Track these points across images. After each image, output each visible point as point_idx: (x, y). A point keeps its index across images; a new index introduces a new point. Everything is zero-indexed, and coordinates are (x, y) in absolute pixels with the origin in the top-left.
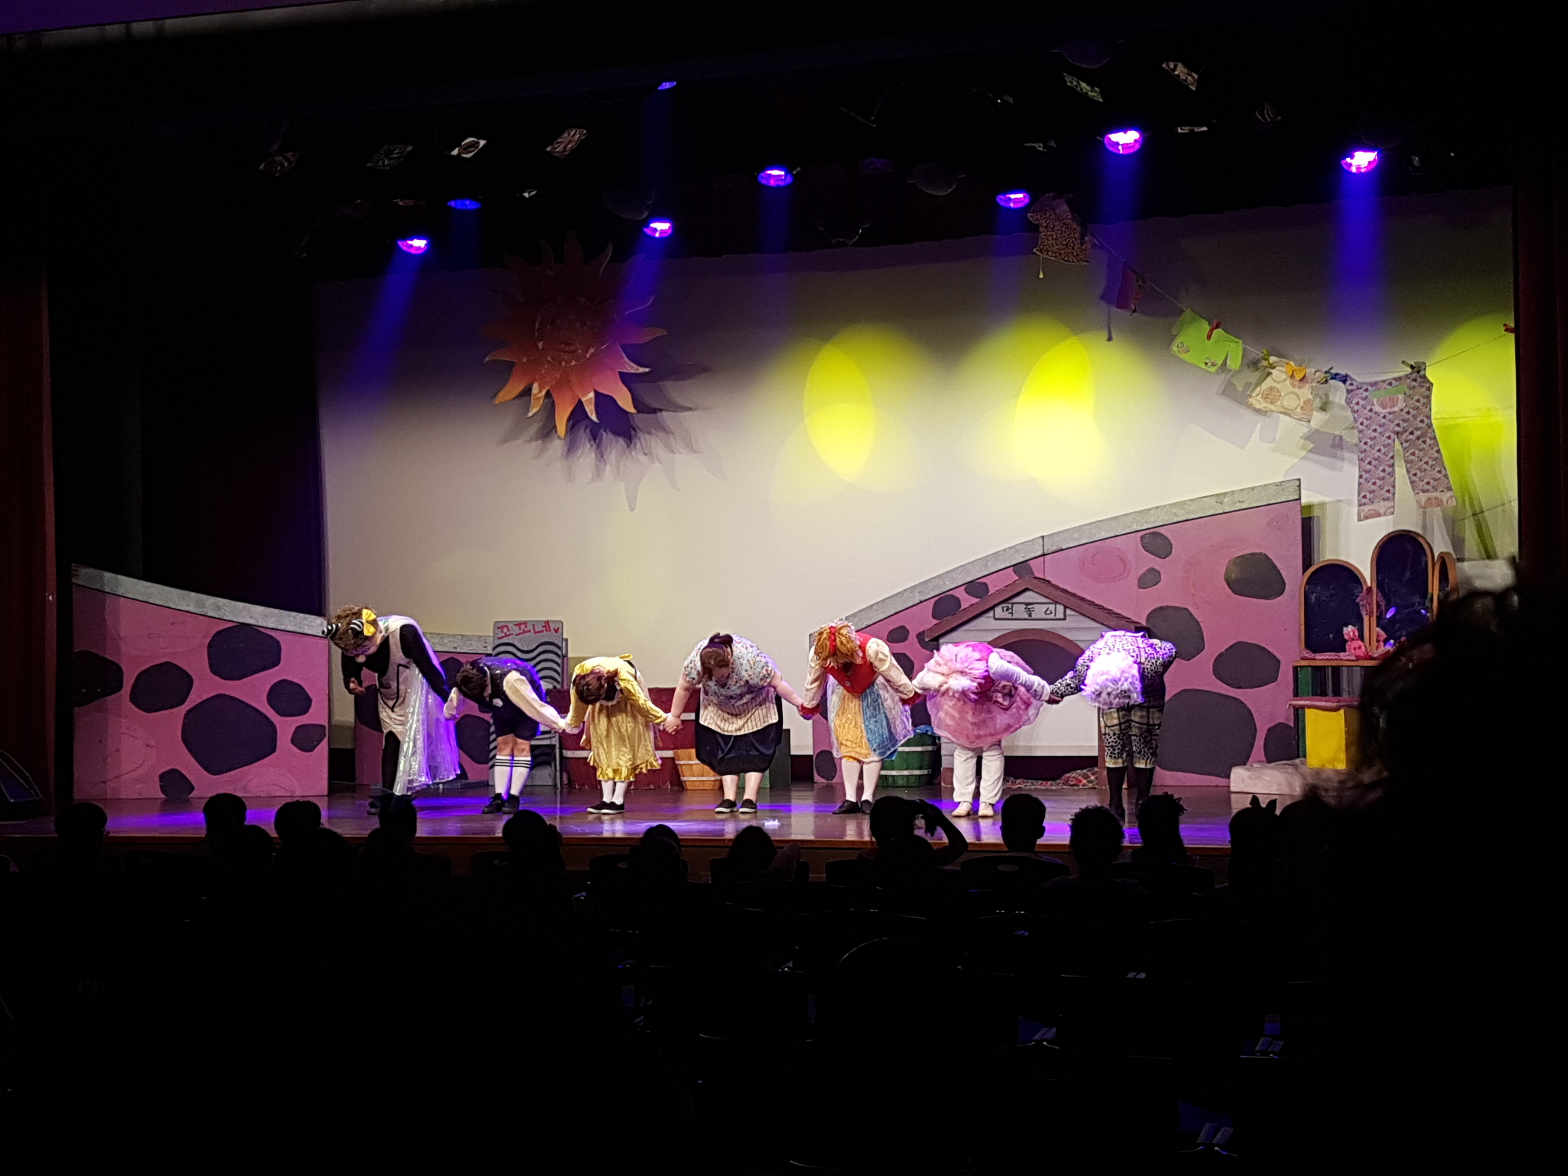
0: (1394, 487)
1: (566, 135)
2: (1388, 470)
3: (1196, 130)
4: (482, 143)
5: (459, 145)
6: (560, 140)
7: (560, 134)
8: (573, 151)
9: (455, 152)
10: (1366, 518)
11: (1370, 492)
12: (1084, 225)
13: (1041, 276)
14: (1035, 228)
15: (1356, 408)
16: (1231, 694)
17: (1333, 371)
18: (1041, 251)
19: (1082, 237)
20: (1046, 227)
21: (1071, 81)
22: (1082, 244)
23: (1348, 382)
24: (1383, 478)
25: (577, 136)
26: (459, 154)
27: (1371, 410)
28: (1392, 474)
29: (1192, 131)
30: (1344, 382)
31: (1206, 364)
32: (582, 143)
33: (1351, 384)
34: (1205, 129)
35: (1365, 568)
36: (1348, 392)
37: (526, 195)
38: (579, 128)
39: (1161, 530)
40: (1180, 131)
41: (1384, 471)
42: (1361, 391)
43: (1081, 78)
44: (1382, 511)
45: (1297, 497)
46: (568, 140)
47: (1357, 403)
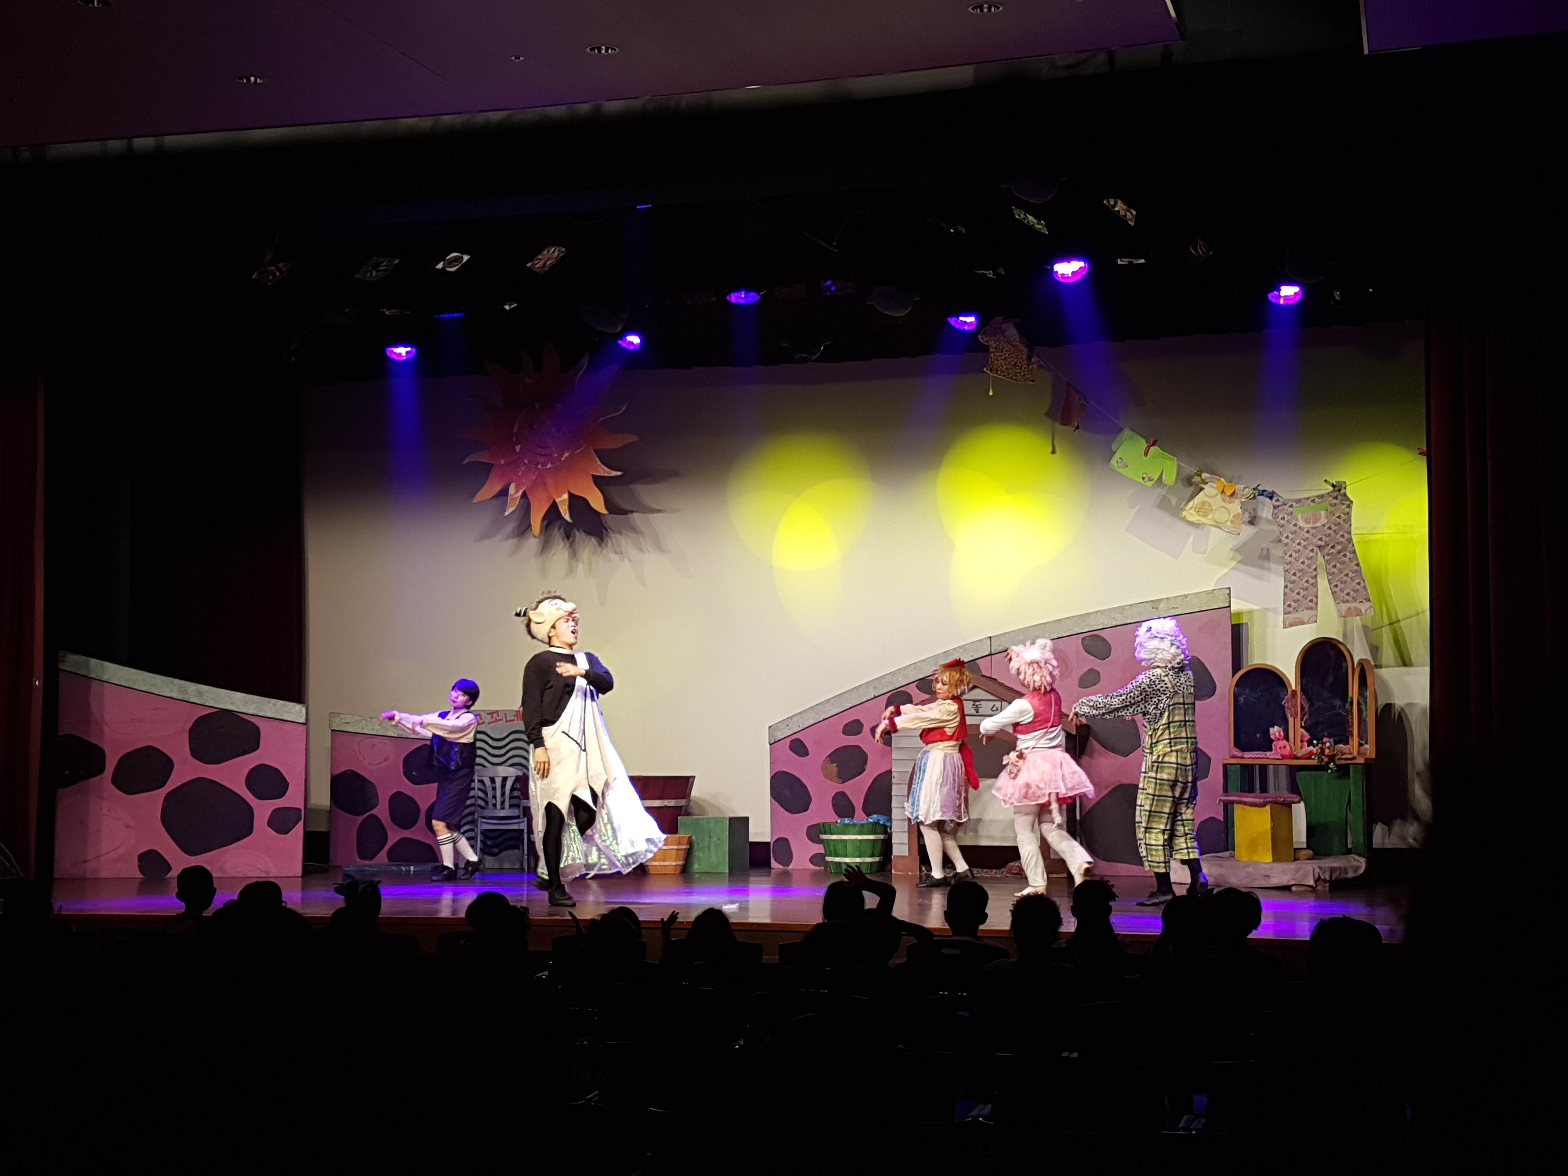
0: (1317, 597)
1: (545, 252)
2: (1311, 581)
3: (1135, 262)
4: (466, 258)
5: (444, 259)
6: (540, 257)
7: (539, 251)
8: (553, 267)
9: (440, 266)
10: (1291, 625)
11: (1295, 601)
12: (1030, 347)
13: (991, 394)
14: (986, 349)
15: (1282, 522)
17: (1260, 489)
18: (991, 370)
19: (1029, 358)
20: (996, 348)
21: (1019, 214)
22: (1028, 365)
23: (1275, 498)
24: (1307, 589)
25: (556, 254)
26: (443, 268)
27: (1295, 525)
28: (1315, 585)
29: (1131, 263)
30: (1271, 498)
31: (1143, 478)
32: (560, 261)
33: (1278, 500)
34: (1143, 261)
35: (1290, 672)
36: (1275, 507)
37: (507, 307)
38: (558, 246)
39: (1101, 633)
40: (1119, 262)
41: (1307, 581)
42: (1287, 507)
43: (1028, 211)
44: (1306, 621)
45: (1227, 605)
46: (547, 256)
47: (1283, 518)
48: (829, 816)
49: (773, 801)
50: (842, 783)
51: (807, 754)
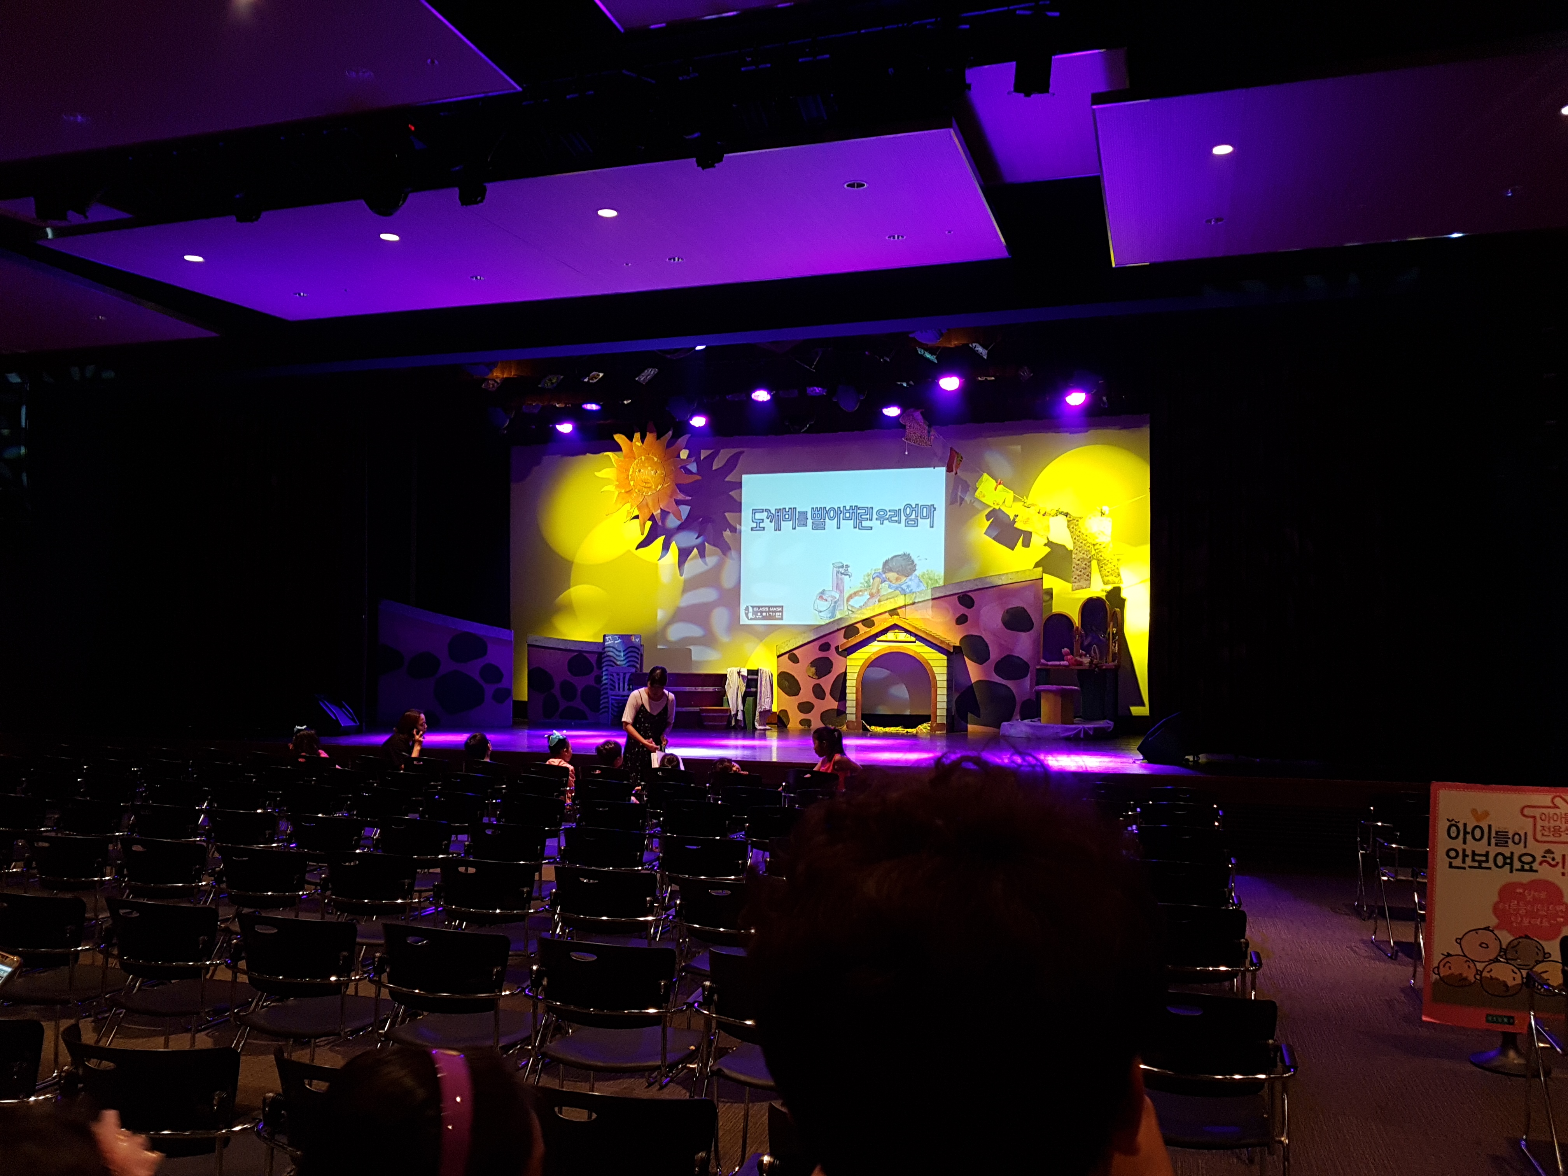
10: (1076, 589)
11: (1078, 576)
13: (906, 453)
14: (904, 427)
16: (1003, 683)
35: (1076, 618)
39: (970, 594)
40: (979, 379)
43: (926, 350)
44: (1084, 586)
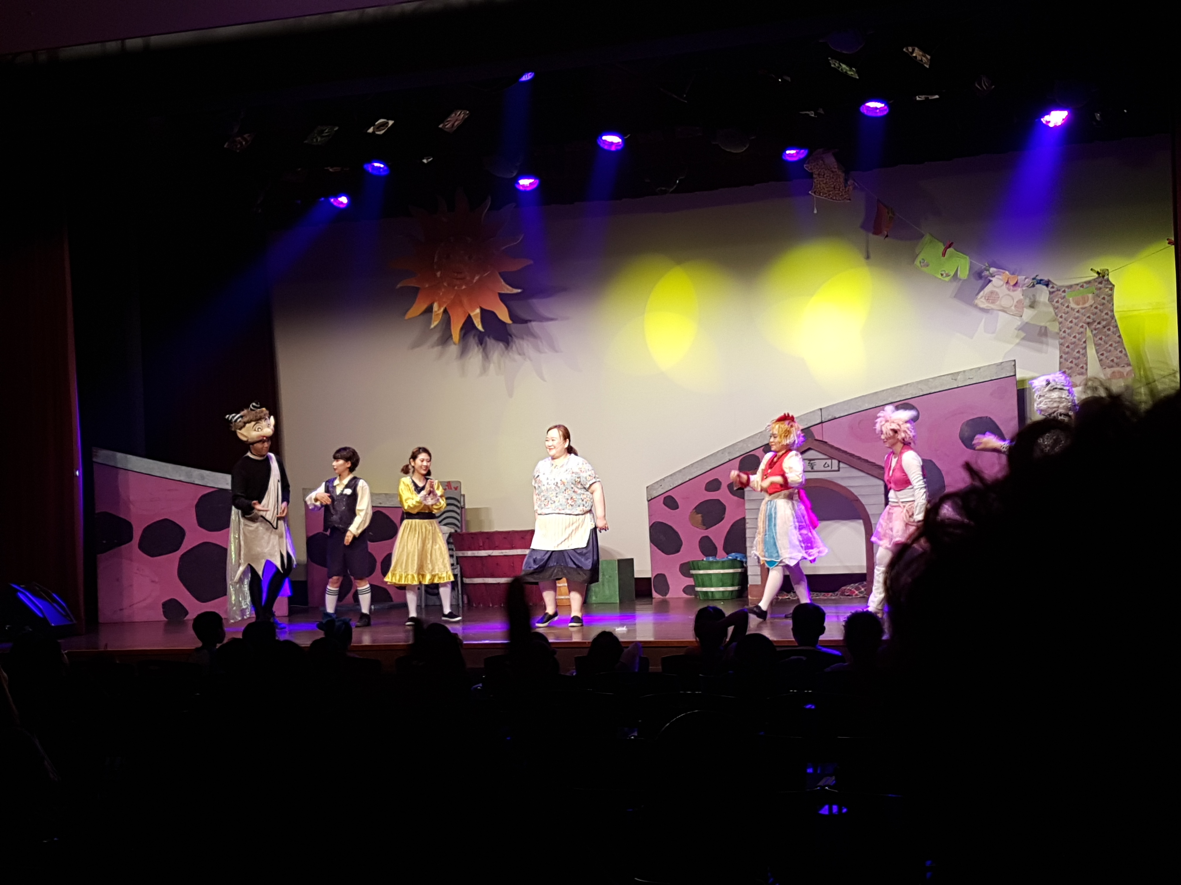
1: (453, 115)
2: (1082, 351)
3: (931, 98)
4: (391, 123)
5: (374, 125)
7: (449, 115)
8: (460, 127)
9: (371, 130)
12: (846, 172)
15: (1057, 305)
17: (1039, 278)
19: (846, 180)
20: (819, 174)
21: (834, 64)
22: (845, 187)
23: (1051, 286)
24: (1079, 358)
25: (462, 116)
26: (374, 132)
27: (1068, 307)
28: (1085, 355)
29: (927, 99)
30: (1047, 285)
32: (465, 121)
33: (1053, 287)
34: (937, 97)
37: (425, 161)
41: (1078, 352)
45: (1012, 374)
46: (455, 119)
47: (1057, 302)
48: (697, 555)
49: (652, 544)
50: (707, 529)
51: (678, 508)
